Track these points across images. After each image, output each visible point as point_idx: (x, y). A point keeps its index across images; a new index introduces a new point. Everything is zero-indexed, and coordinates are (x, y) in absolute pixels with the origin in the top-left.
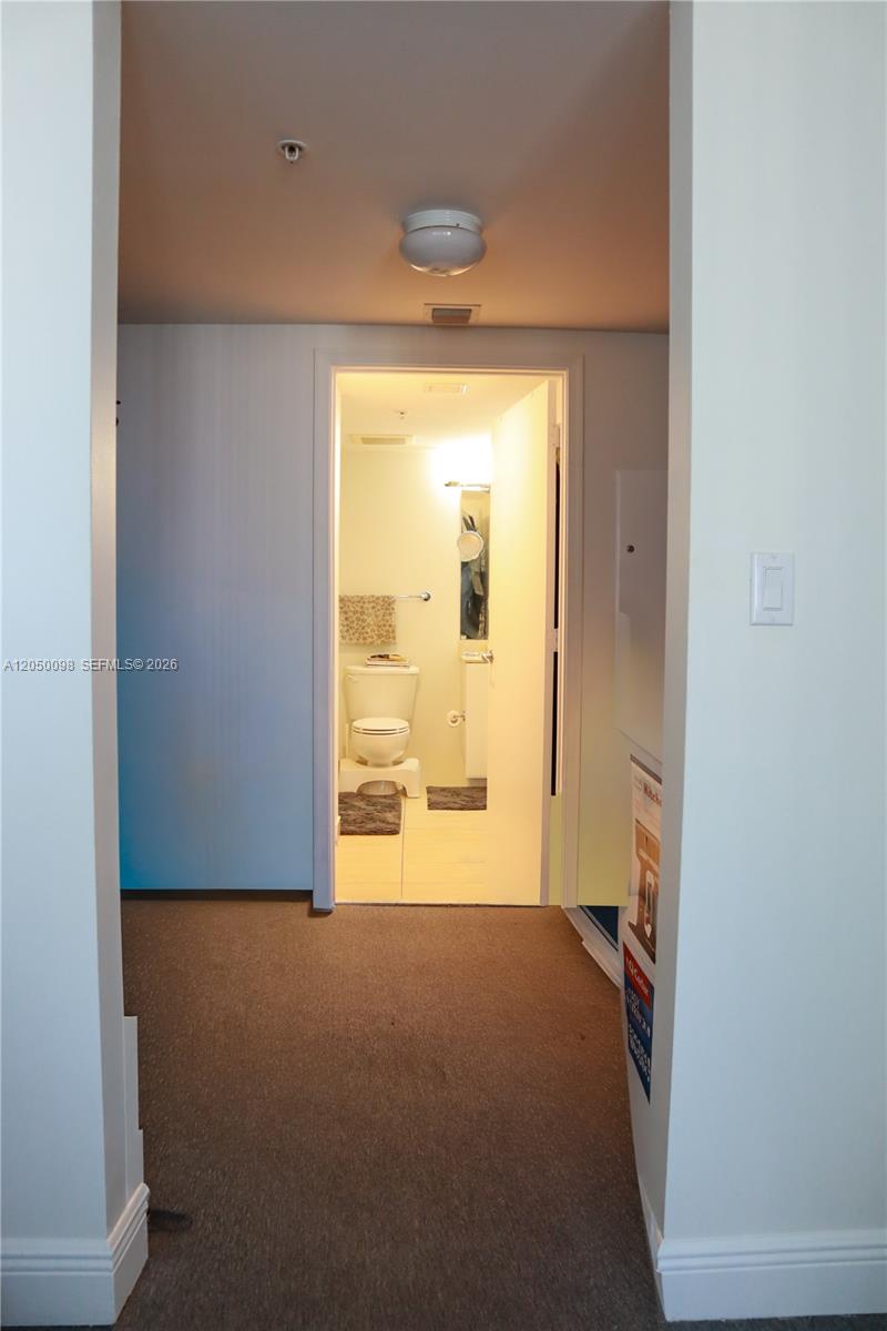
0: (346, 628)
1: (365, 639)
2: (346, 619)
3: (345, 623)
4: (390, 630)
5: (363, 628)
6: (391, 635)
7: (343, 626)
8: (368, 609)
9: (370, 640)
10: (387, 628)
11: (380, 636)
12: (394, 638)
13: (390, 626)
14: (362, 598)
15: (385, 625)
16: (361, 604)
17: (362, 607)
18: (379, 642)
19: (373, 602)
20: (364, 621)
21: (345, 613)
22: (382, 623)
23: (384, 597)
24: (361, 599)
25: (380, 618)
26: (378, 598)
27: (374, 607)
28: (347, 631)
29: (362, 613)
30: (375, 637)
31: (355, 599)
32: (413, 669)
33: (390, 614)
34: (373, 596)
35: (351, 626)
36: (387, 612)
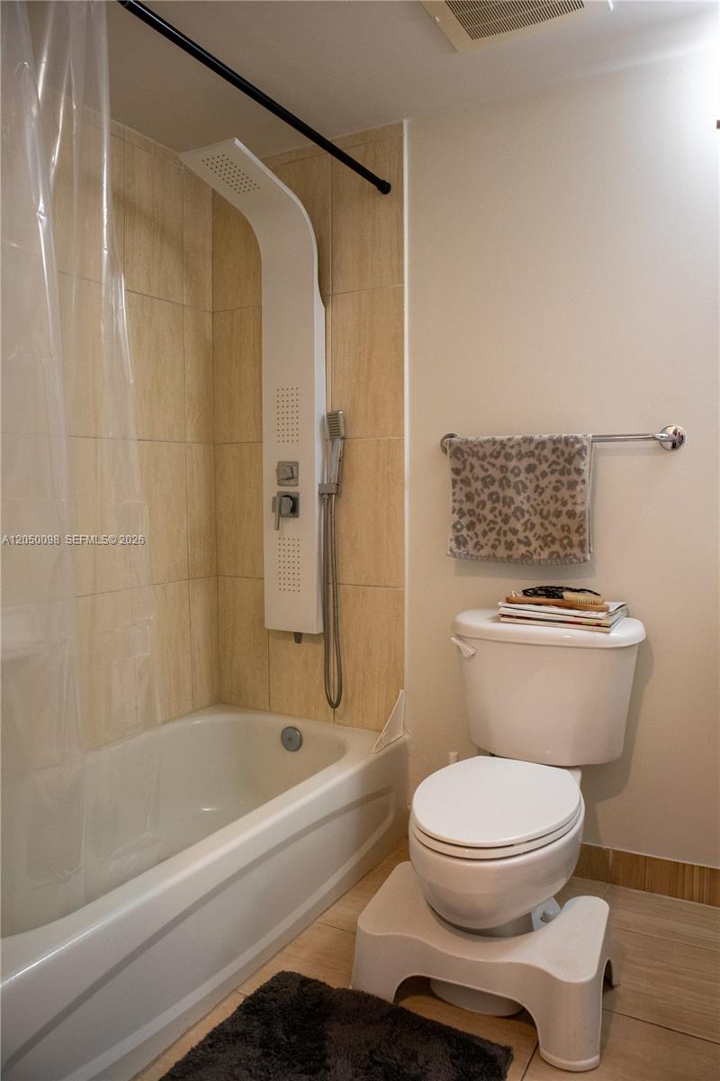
0: (465, 521)
1: (509, 546)
2: (469, 497)
3: (467, 506)
4: (573, 524)
5: (506, 521)
6: (575, 539)
7: (461, 513)
8: (517, 473)
9: (523, 549)
10: (564, 519)
11: (547, 541)
12: (582, 545)
13: (571, 514)
14: (503, 444)
15: (558, 514)
16: (501, 461)
17: (503, 469)
18: (545, 554)
19: (531, 454)
20: (508, 502)
21: (466, 482)
22: (552, 507)
23: (555, 442)
24: (500, 450)
25: (546, 496)
26: (542, 444)
27: (530, 469)
28: (471, 526)
29: (504, 483)
30: (535, 544)
31: (489, 449)
32: (627, 632)
33: (572, 485)
34: (530, 440)
35: (479, 515)
36: (565, 479)
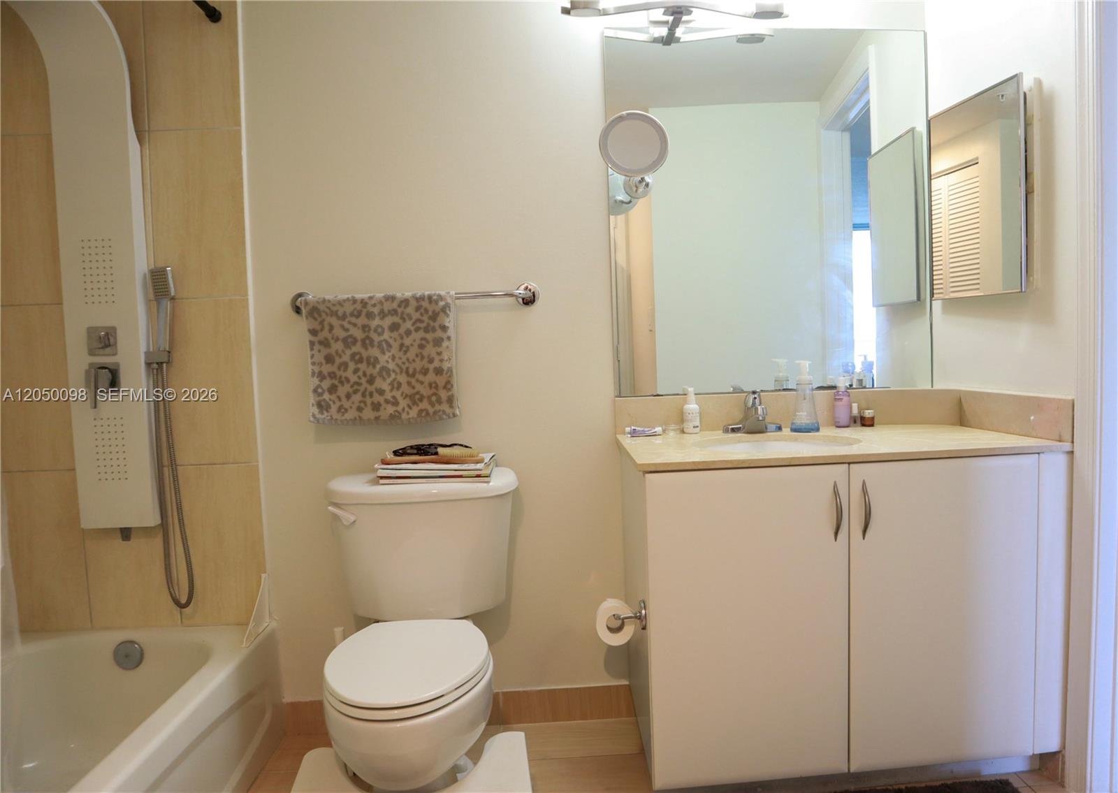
0: (326, 384)
1: (376, 407)
2: (329, 359)
3: (327, 369)
4: (441, 381)
5: (371, 381)
6: (443, 395)
7: (321, 376)
8: (379, 330)
9: (391, 409)
10: (431, 377)
11: (415, 399)
12: (450, 400)
13: (439, 371)
14: (364, 303)
15: (425, 372)
16: (362, 320)
17: (365, 328)
18: (414, 413)
19: (394, 312)
20: (372, 362)
21: (325, 343)
22: (418, 365)
23: (419, 299)
24: (361, 308)
25: (411, 355)
26: (405, 302)
27: (394, 327)
28: (332, 390)
29: (367, 342)
30: (403, 403)
31: (349, 308)
32: (502, 480)
33: (438, 342)
34: (393, 298)
35: (341, 377)
36: (430, 336)
